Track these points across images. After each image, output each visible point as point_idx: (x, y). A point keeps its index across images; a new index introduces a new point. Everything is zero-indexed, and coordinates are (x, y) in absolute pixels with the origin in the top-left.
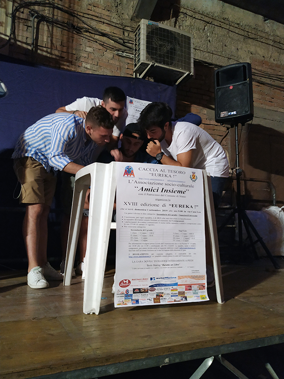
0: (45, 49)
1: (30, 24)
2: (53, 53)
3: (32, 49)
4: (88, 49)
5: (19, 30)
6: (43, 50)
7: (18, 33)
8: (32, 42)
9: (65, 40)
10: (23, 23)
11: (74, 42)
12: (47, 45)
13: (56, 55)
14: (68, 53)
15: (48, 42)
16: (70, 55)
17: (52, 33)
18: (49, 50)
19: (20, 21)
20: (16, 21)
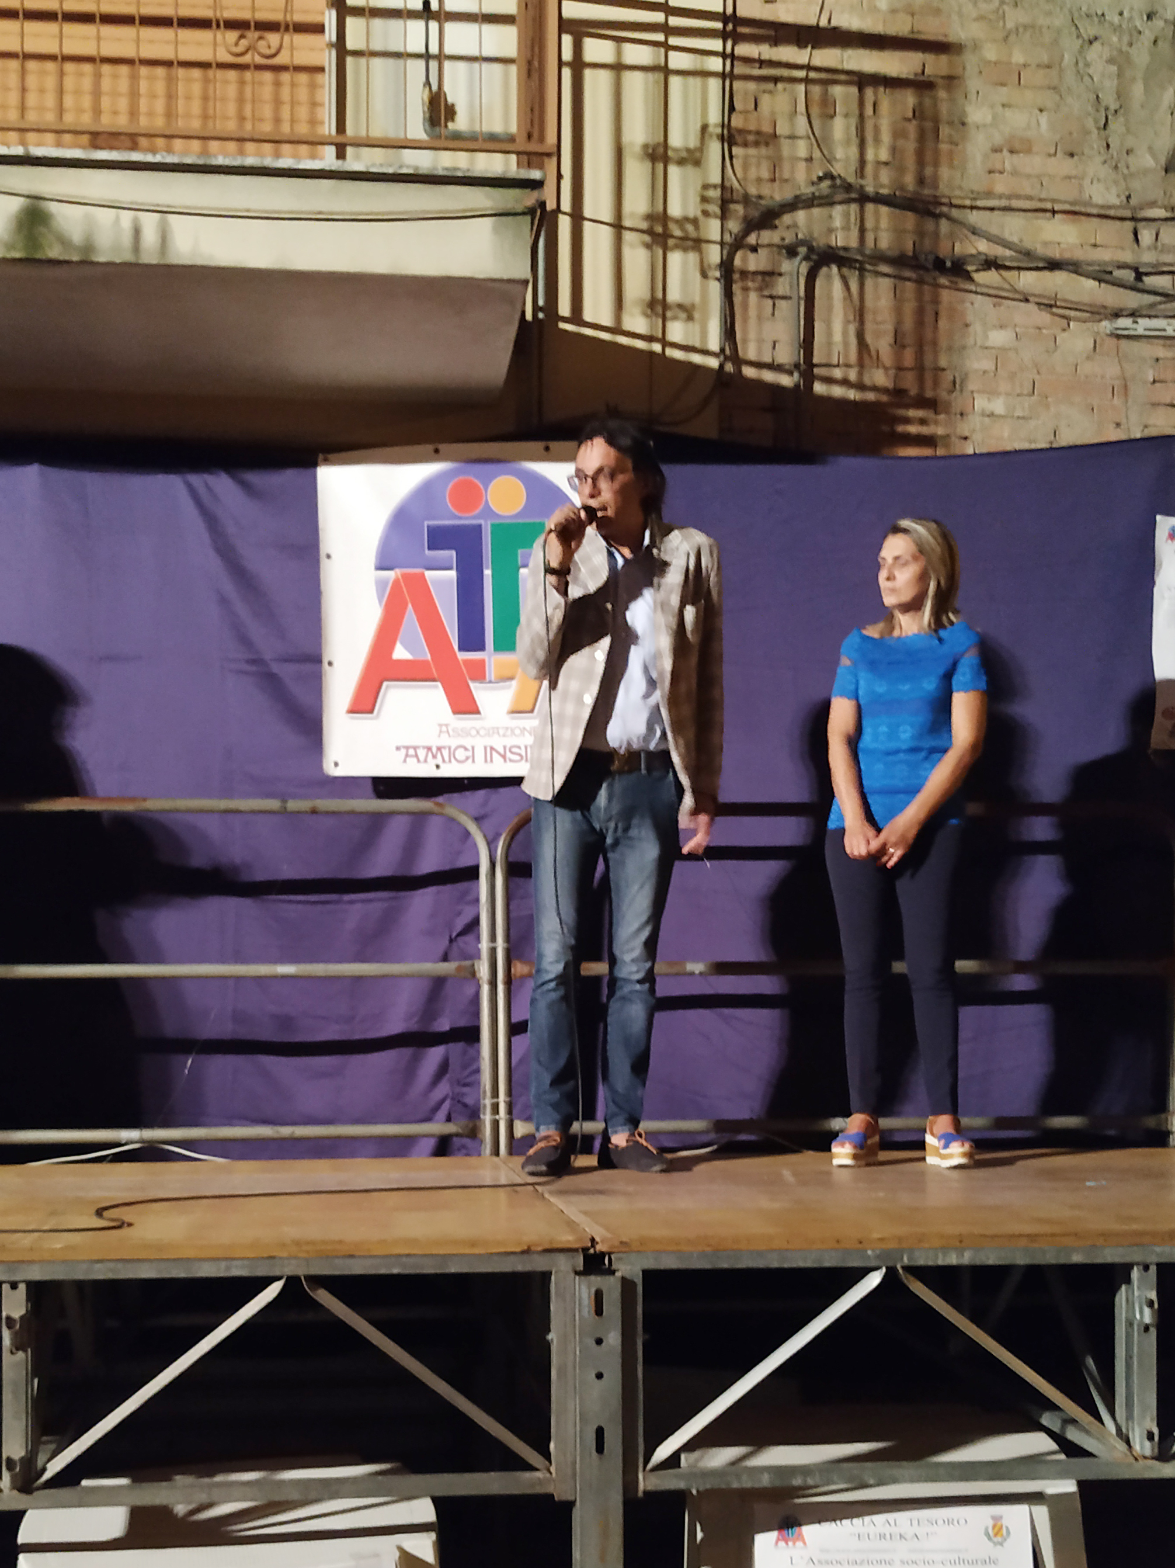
0: (838, 373)
1: (782, 286)
2: (867, 381)
3: (797, 386)
4: (998, 338)
5: (745, 320)
6: (829, 380)
7: (745, 332)
8: (795, 357)
9: (909, 324)
10: (760, 289)
11: (942, 323)
12: (846, 356)
13: (875, 388)
14: (920, 369)
15: (846, 344)
16: (928, 376)
17: (862, 307)
18: (853, 376)
19: (750, 284)
20: (736, 288)
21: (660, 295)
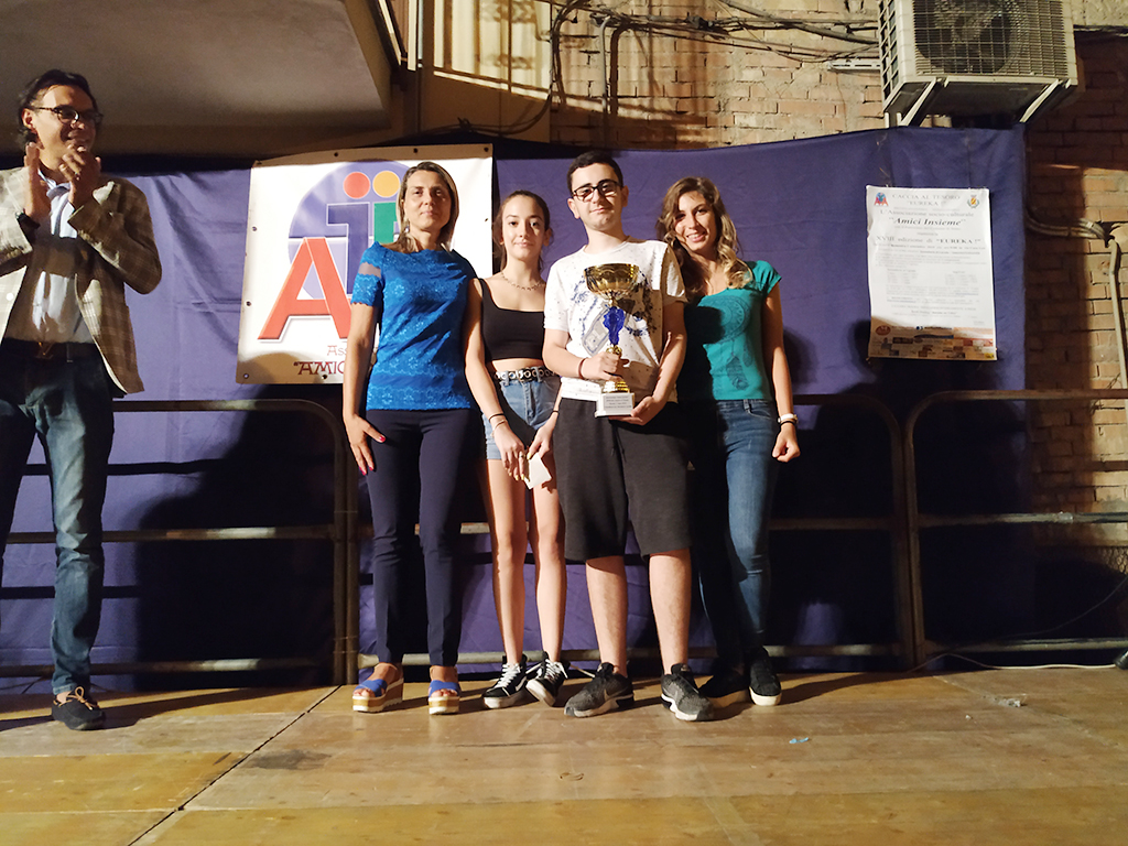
0: (635, 102)
1: (594, 45)
2: (657, 107)
3: (605, 110)
4: (749, 75)
5: (569, 67)
6: (630, 107)
7: (568, 74)
8: (604, 91)
9: (685, 66)
10: (578, 46)
11: (709, 65)
12: (641, 91)
13: (663, 112)
14: (694, 97)
15: (640, 82)
16: (701, 102)
17: (651, 57)
18: (646, 103)
19: (571, 44)
20: (561, 47)
21: (507, 52)
